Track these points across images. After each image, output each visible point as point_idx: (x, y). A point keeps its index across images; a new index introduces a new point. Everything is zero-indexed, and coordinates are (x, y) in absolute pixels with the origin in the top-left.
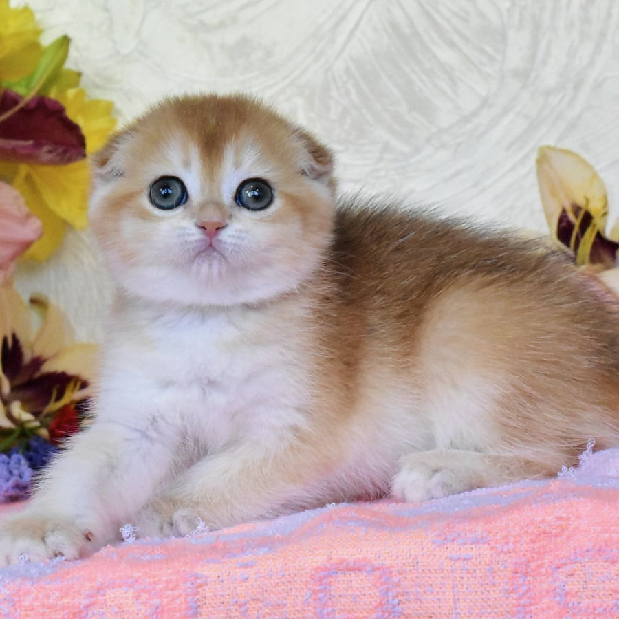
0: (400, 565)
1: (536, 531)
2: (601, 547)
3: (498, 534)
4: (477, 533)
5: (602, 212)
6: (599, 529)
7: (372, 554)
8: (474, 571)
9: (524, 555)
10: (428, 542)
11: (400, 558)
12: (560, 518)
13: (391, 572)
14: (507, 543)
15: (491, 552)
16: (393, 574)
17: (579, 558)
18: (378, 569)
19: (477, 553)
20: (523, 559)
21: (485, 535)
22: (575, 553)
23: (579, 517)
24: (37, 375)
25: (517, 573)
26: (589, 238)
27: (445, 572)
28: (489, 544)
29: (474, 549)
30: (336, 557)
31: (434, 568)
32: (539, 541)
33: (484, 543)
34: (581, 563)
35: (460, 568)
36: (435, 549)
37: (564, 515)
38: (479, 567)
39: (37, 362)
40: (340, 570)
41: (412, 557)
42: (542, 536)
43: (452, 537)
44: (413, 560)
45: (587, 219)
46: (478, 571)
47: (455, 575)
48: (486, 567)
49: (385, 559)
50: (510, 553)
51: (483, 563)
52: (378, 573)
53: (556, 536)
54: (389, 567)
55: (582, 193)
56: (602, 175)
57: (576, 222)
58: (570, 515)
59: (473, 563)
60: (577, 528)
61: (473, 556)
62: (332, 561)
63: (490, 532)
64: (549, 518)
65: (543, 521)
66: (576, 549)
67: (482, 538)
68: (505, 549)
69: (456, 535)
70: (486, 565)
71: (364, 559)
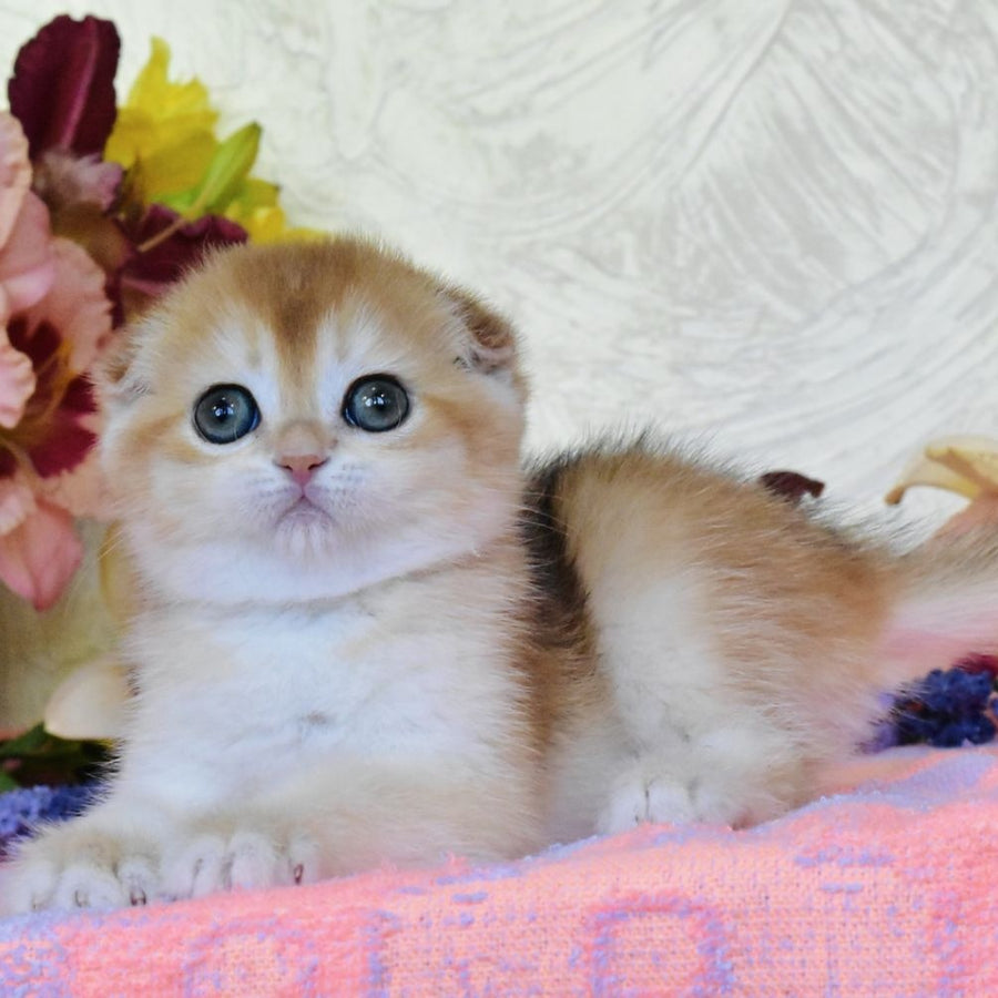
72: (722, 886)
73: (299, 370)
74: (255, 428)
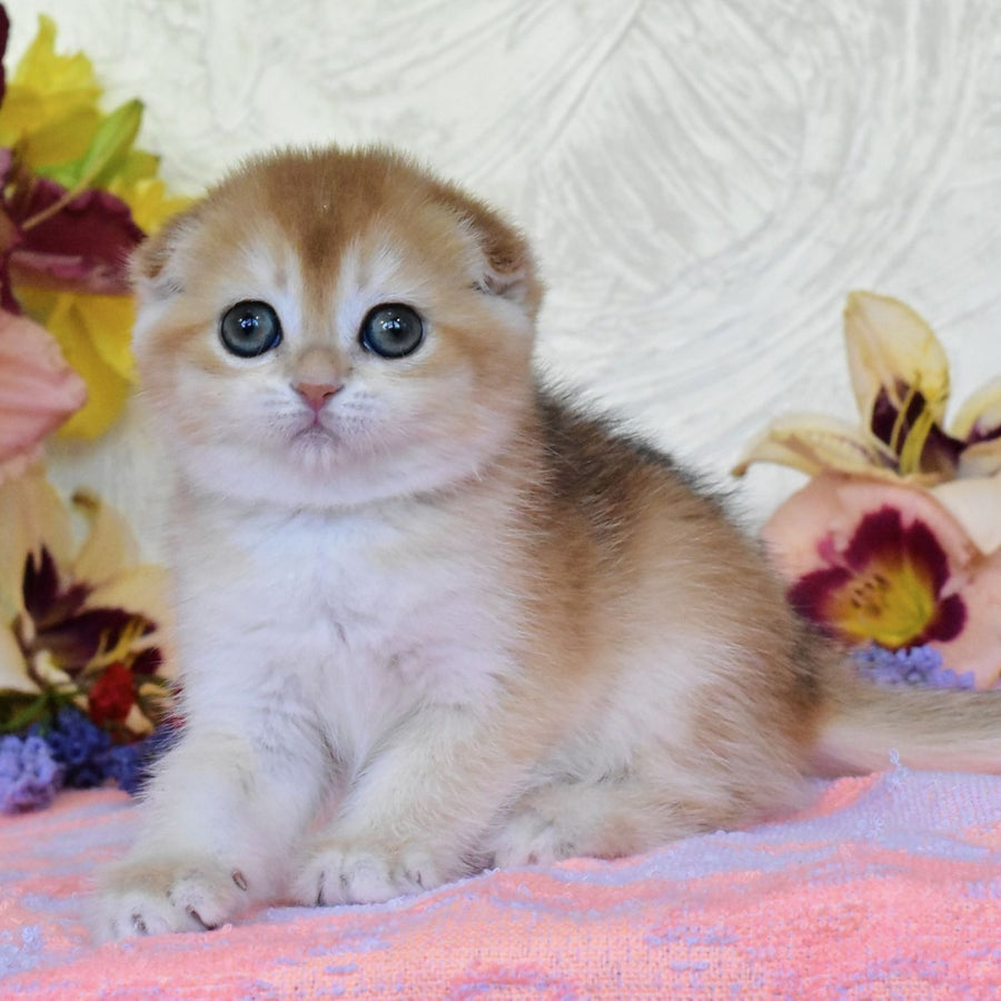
0: (591, 976)
1: (812, 927)
2: (916, 956)
3: (751, 931)
4: (717, 929)
5: (941, 394)
6: (914, 926)
7: (546, 957)
8: (711, 989)
9: (792, 966)
10: (637, 941)
11: (591, 964)
12: (850, 908)
13: (577, 988)
14: (765, 945)
15: (739, 959)
16: (579, 991)
17: (882, 974)
18: (556, 982)
19: (716, 960)
20: (791, 972)
21: (729, 932)
22: (875, 964)
23: (882, 907)
24: (80, 611)
25: (779, 994)
26: (919, 433)
27: (664, 989)
28: (735, 946)
29: (712, 954)
30: (489, 960)
31: (646, 982)
32: (818, 943)
33: (728, 945)
34: (883, 981)
35: (687, 985)
36: (648, 952)
37: (858, 902)
38: (719, 983)
39: (80, 592)
40: (493, 982)
41: (610, 965)
42: (823, 935)
43: (677, 934)
44: (613, 968)
45: (918, 404)
46: (717, 990)
47: (679, 995)
48: (729, 984)
49: (568, 967)
50: (769, 961)
51: (725, 977)
52: (554, 990)
53: (846, 935)
54: (572, 981)
55: (911, 364)
56: (943, 336)
57: (901, 407)
58: (869, 904)
59: (709, 975)
60: (878, 923)
61: (709, 965)
62: (480, 968)
63: (737, 928)
64: (835, 907)
65: (824, 912)
66: (876, 959)
67: (725, 936)
68: (763, 955)
69: (684, 929)
70: (731, 980)
71: (533, 966)
72: (577, 962)
73: (321, 296)
74: (276, 346)
